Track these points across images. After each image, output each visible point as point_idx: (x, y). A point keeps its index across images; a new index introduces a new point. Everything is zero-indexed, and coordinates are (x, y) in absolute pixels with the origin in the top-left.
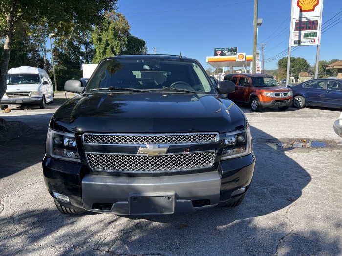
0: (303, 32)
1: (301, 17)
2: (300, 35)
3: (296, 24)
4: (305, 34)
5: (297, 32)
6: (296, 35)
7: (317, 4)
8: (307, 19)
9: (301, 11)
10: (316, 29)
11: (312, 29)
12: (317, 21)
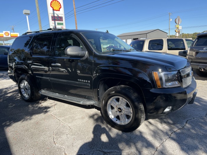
0: (57, 22)
1: (54, 14)
2: (55, 23)
3: (52, 17)
4: (57, 23)
5: (53, 22)
6: (53, 23)
7: (61, 8)
8: (57, 15)
9: (53, 10)
10: (62, 21)
11: (61, 21)
12: (62, 17)
